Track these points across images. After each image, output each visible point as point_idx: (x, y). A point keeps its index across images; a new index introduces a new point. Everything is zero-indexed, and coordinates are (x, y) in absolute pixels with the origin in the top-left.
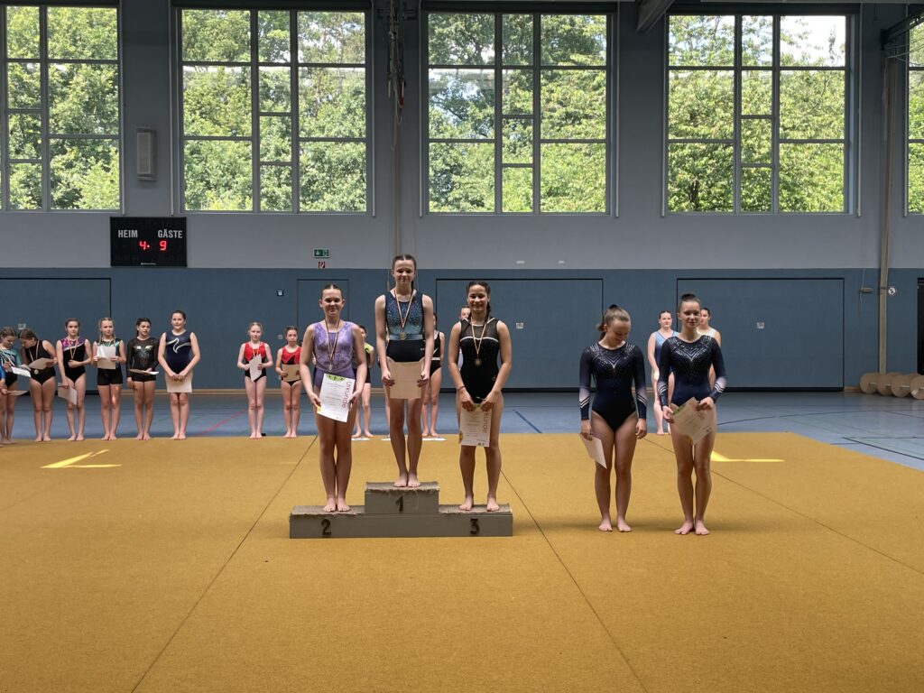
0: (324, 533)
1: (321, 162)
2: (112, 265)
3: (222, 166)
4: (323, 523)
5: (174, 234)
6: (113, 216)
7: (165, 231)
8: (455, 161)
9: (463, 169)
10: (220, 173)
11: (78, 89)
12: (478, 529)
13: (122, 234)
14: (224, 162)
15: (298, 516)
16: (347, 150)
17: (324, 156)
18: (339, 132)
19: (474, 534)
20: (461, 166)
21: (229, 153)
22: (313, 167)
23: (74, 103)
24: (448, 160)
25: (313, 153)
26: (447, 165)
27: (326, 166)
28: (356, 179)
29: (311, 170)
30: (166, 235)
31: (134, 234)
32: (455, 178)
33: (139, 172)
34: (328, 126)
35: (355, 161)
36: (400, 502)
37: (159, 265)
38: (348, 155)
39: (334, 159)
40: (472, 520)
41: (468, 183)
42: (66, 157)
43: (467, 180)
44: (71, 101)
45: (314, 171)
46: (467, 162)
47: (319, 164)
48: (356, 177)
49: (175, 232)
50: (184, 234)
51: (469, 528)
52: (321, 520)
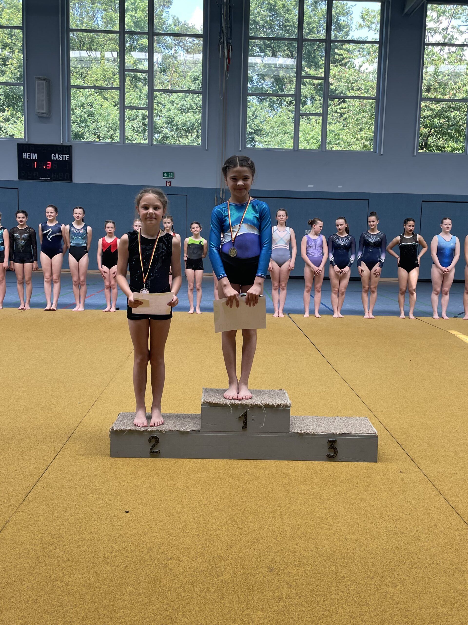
0: (151, 452)
1: (172, 124)
2: (18, 179)
3: (108, 125)
4: (150, 441)
5: (63, 157)
6: (20, 143)
7: (57, 155)
8: (257, 126)
9: (263, 132)
10: (106, 129)
11: (13, 68)
12: (336, 452)
13: (26, 156)
14: (109, 122)
15: (120, 432)
16: (189, 117)
17: (173, 121)
18: (183, 105)
19: (331, 458)
20: (261, 130)
21: (112, 117)
22: (166, 128)
23: (10, 77)
24: (253, 126)
25: (166, 119)
26: (252, 129)
27: (175, 127)
28: (194, 137)
29: (165, 129)
30: (57, 158)
31: (35, 156)
32: (257, 138)
33: (37, 111)
34: (176, 101)
35: (193, 125)
36: (244, 417)
37: (52, 180)
38: (189, 120)
39: (179, 123)
40: (329, 441)
41: (265, 142)
42: (5, 114)
43: (265, 139)
44: (8, 76)
45: (167, 130)
46: (265, 128)
47: (170, 126)
48: (194, 135)
49: (64, 156)
50: (70, 158)
51: (326, 451)
52: (148, 437)
